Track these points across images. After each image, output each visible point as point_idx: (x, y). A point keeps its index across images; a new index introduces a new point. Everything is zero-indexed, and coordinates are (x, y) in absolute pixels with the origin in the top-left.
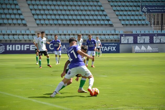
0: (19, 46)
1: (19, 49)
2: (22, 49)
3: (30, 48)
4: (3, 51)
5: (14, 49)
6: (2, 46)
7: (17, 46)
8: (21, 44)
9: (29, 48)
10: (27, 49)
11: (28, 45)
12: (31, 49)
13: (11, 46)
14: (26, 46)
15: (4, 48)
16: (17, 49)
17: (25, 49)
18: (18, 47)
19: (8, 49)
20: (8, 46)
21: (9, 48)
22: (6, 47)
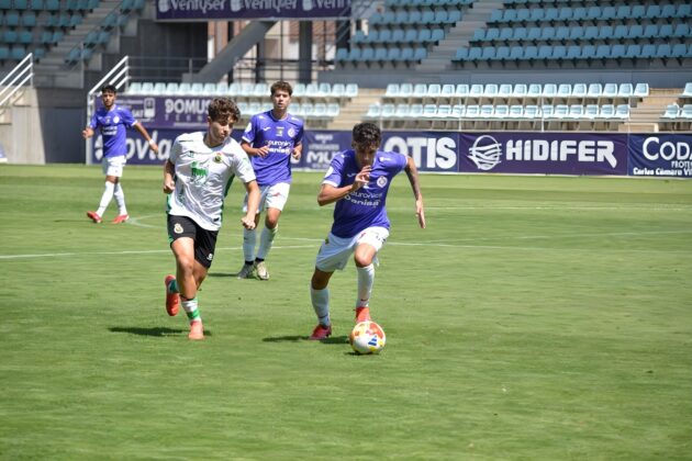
0: (545, 143)
1: (544, 157)
2: (554, 157)
3: (577, 155)
4: (495, 163)
5: (527, 158)
6: (493, 143)
7: (537, 143)
8: (549, 138)
9: (573, 151)
10: (568, 155)
11: (574, 143)
12: (582, 158)
13: (519, 143)
14: (564, 144)
15: (499, 150)
16: (537, 157)
17: (563, 158)
18: (541, 147)
19: (509, 157)
20: (510, 143)
21: (514, 150)
22: (503, 149)
